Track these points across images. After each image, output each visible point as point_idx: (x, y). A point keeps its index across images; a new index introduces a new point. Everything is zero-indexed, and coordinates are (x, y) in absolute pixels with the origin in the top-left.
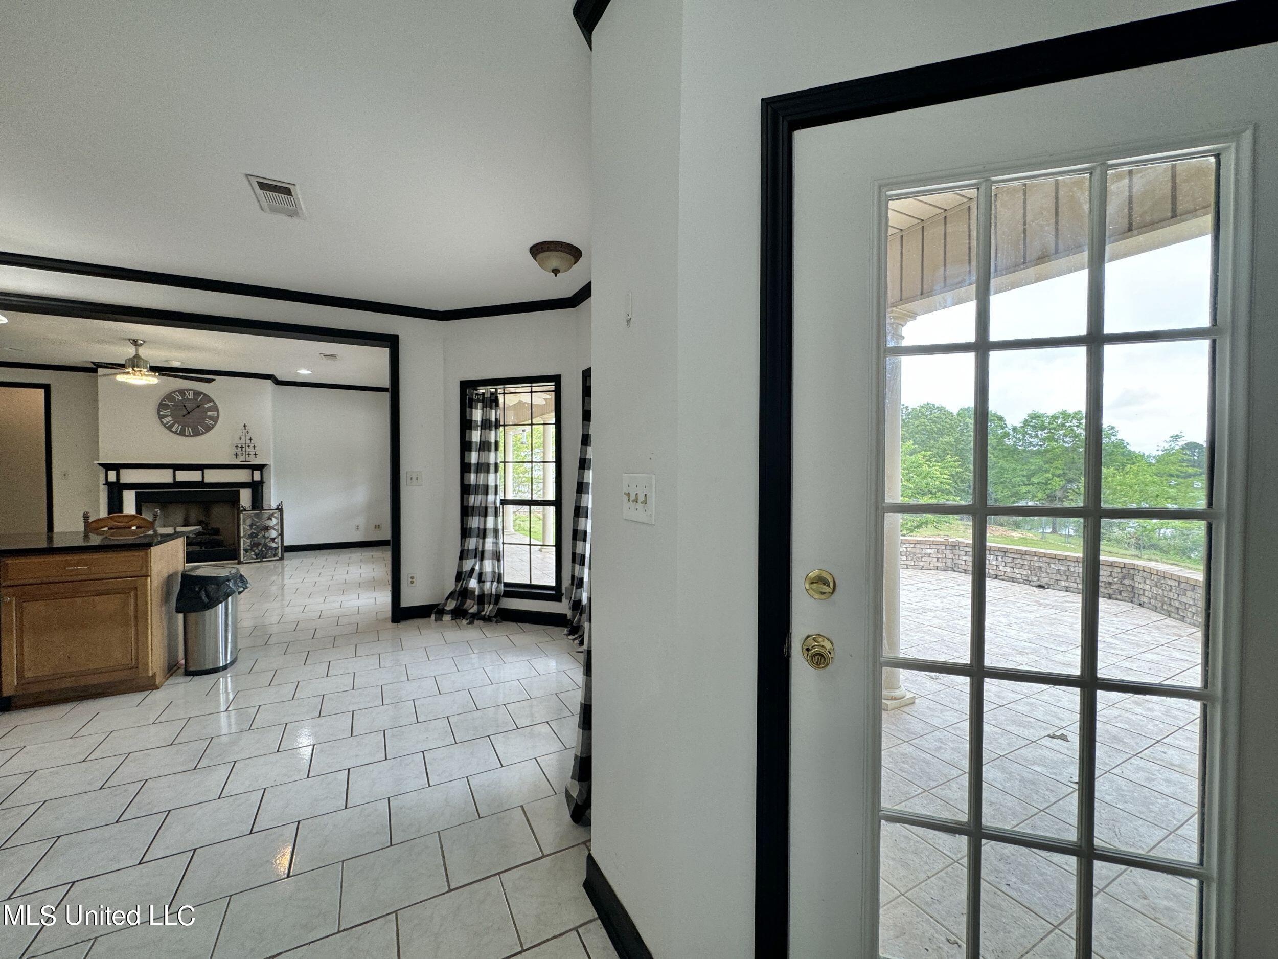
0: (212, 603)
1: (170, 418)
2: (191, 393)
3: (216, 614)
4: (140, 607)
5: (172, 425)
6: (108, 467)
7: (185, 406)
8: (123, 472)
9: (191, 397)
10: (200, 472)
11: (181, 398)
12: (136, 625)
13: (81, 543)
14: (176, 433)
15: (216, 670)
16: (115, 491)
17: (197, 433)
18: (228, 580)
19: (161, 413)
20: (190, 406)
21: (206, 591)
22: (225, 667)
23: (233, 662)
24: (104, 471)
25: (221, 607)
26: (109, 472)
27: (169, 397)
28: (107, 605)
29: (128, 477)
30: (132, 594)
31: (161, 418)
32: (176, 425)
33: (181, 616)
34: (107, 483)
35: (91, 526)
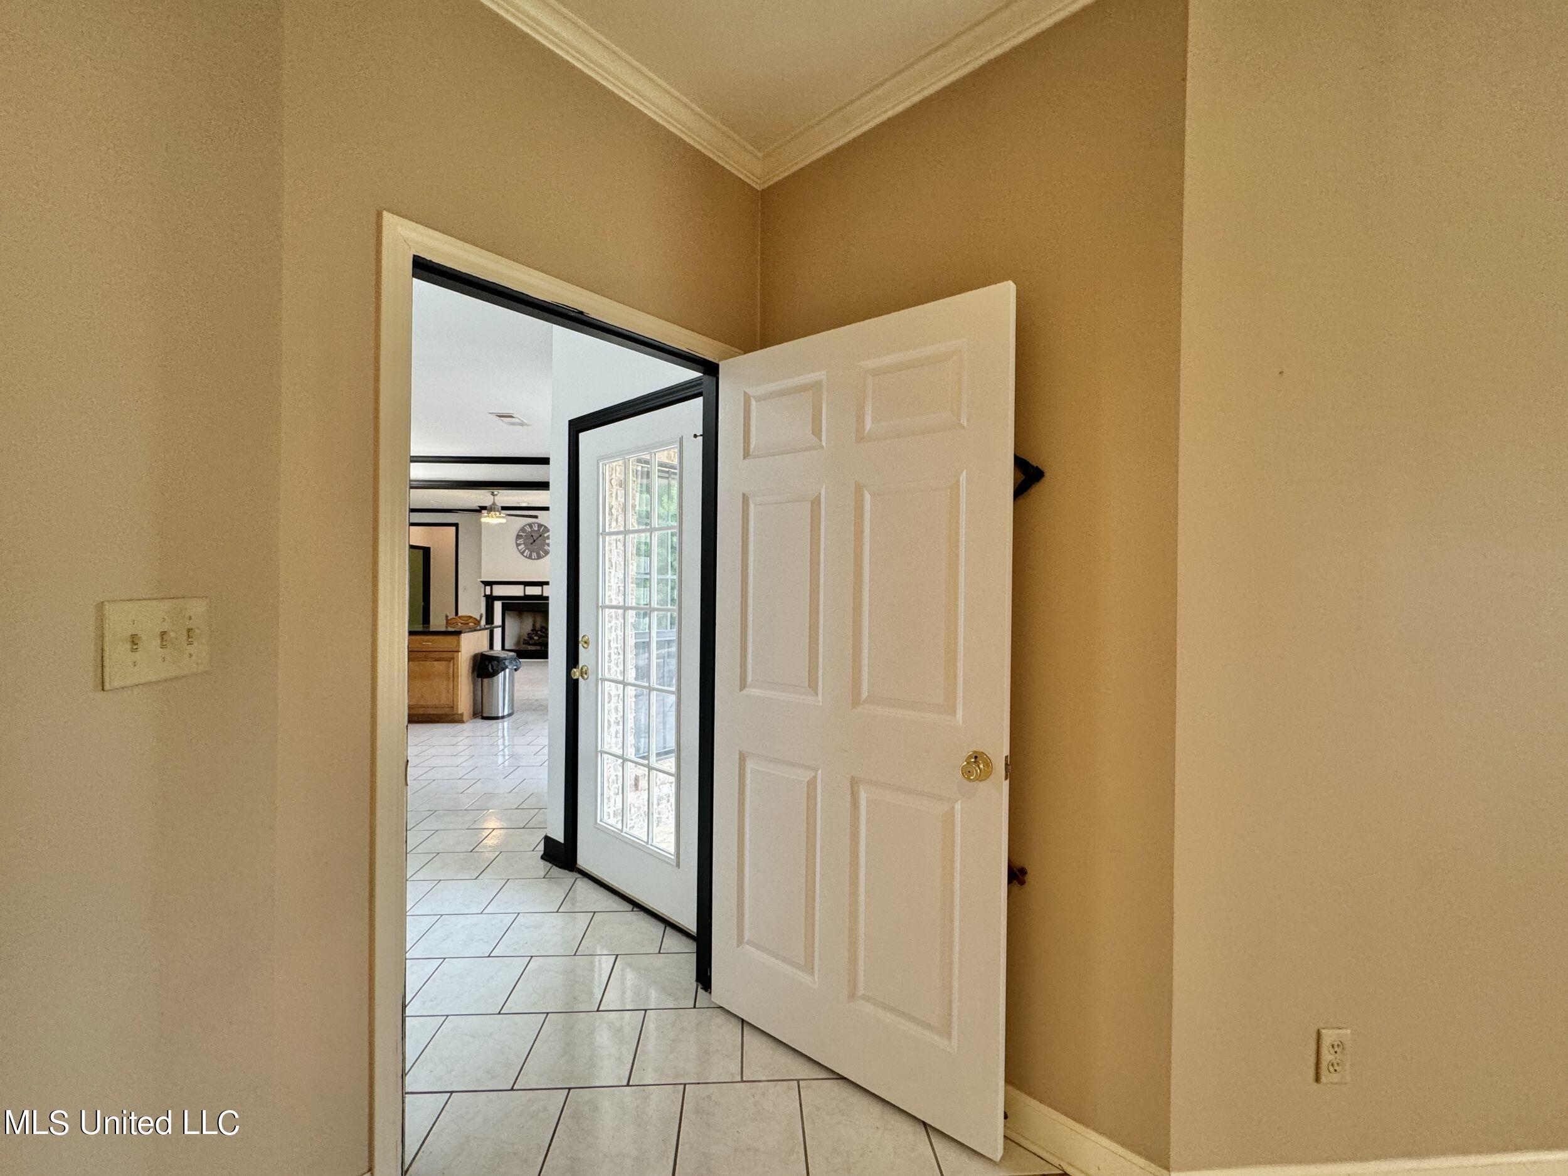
0: (495, 673)
1: (523, 546)
2: (536, 525)
3: (498, 678)
4: (455, 670)
5: (524, 551)
6: (486, 583)
7: (532, 536)
8: (495, 587)
9: (536, 529)
10: (540, 588)
11: (530, 530)
12: (453, 681)
13: (443, 629)
14: (526, 557)
15: (497, 718)
16: (490, 600)
17: (539, 557)
18: (505, 659)
19: (518, 542)
20: (535, 535)
21: (492, 665)
22: (503, 717)
23: (509, 715)
24: (483, 585)
25: (501, 675)
26: (487, 587)
27: (523, 529)
28: (439, 666)
29: (499, 591)
30: (452, 661)
31: (518, 545)
32: (527, 551)
33: (480, 679)
34: (485, 596)
35: (448, 621)
